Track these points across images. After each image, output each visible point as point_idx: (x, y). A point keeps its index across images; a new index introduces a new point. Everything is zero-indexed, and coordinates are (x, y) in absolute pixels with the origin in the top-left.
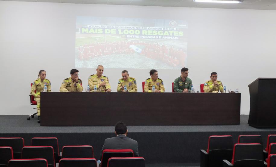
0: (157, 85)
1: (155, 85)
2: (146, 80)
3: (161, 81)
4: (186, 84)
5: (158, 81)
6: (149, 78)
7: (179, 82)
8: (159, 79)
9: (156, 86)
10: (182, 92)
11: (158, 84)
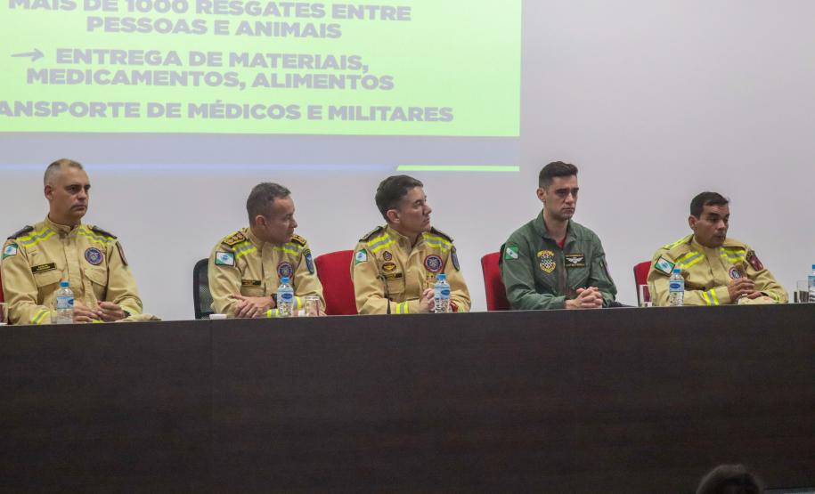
0: (428, 267)
1: (414, 268)
2: (367, 240)
3: (448, 243)
4: (575, 261)
5: (429, 243)
6: (380, 231)
7: (540, 254)
8: (434, 232)
9: (424, 277)
10: (563, 305)
11: (433, 263)
